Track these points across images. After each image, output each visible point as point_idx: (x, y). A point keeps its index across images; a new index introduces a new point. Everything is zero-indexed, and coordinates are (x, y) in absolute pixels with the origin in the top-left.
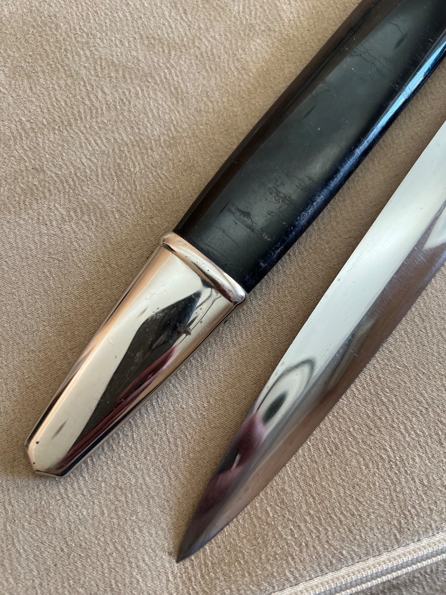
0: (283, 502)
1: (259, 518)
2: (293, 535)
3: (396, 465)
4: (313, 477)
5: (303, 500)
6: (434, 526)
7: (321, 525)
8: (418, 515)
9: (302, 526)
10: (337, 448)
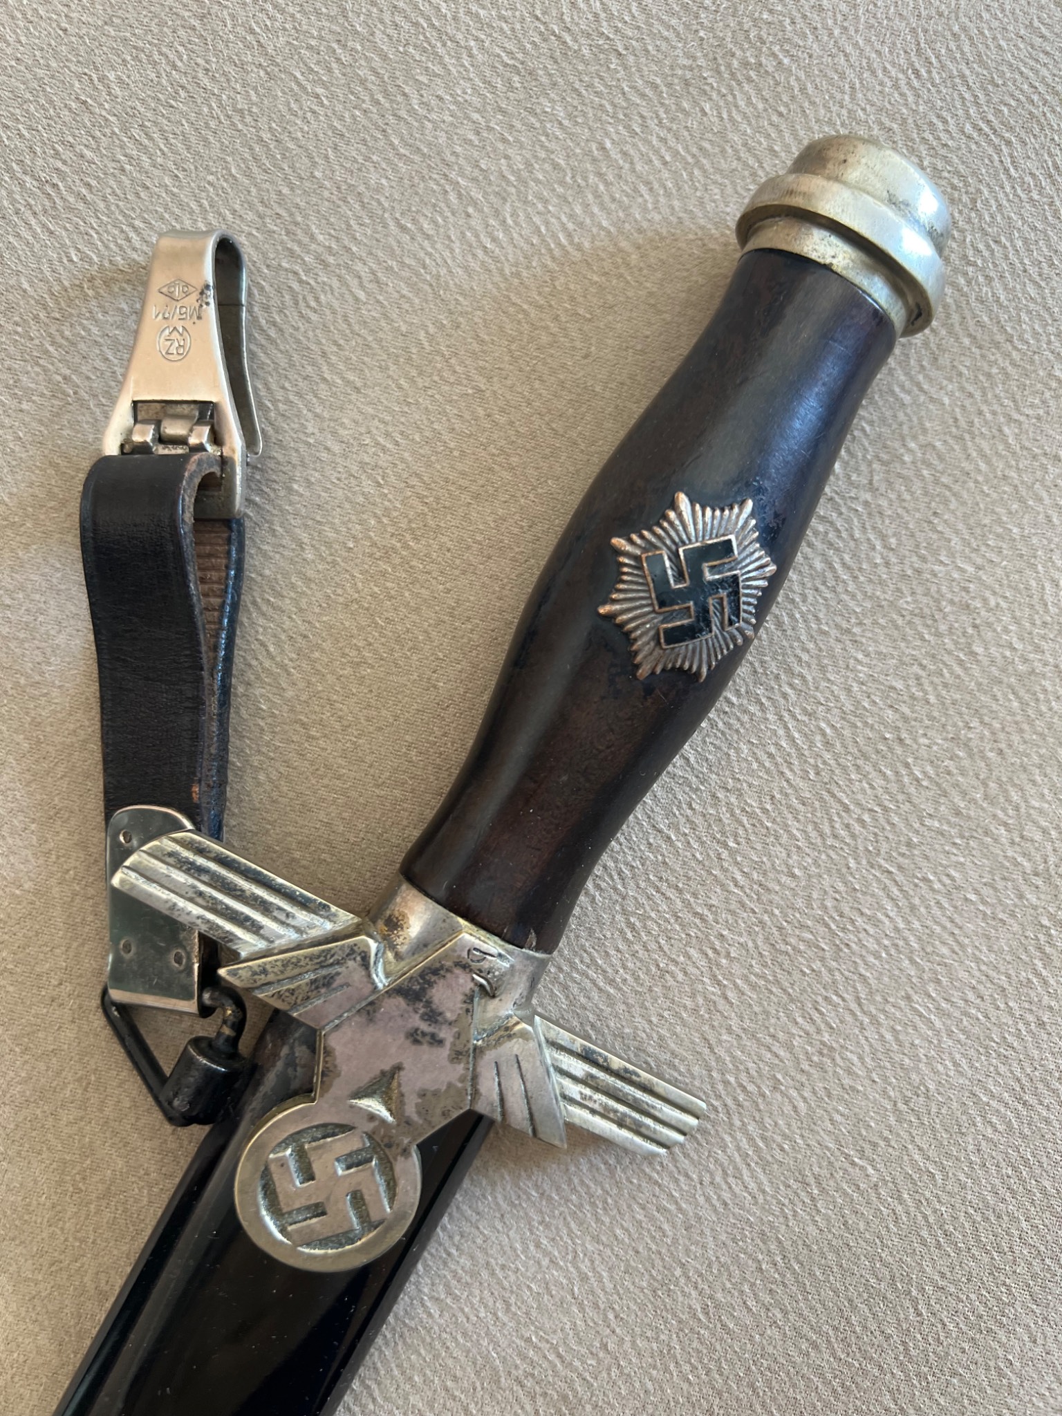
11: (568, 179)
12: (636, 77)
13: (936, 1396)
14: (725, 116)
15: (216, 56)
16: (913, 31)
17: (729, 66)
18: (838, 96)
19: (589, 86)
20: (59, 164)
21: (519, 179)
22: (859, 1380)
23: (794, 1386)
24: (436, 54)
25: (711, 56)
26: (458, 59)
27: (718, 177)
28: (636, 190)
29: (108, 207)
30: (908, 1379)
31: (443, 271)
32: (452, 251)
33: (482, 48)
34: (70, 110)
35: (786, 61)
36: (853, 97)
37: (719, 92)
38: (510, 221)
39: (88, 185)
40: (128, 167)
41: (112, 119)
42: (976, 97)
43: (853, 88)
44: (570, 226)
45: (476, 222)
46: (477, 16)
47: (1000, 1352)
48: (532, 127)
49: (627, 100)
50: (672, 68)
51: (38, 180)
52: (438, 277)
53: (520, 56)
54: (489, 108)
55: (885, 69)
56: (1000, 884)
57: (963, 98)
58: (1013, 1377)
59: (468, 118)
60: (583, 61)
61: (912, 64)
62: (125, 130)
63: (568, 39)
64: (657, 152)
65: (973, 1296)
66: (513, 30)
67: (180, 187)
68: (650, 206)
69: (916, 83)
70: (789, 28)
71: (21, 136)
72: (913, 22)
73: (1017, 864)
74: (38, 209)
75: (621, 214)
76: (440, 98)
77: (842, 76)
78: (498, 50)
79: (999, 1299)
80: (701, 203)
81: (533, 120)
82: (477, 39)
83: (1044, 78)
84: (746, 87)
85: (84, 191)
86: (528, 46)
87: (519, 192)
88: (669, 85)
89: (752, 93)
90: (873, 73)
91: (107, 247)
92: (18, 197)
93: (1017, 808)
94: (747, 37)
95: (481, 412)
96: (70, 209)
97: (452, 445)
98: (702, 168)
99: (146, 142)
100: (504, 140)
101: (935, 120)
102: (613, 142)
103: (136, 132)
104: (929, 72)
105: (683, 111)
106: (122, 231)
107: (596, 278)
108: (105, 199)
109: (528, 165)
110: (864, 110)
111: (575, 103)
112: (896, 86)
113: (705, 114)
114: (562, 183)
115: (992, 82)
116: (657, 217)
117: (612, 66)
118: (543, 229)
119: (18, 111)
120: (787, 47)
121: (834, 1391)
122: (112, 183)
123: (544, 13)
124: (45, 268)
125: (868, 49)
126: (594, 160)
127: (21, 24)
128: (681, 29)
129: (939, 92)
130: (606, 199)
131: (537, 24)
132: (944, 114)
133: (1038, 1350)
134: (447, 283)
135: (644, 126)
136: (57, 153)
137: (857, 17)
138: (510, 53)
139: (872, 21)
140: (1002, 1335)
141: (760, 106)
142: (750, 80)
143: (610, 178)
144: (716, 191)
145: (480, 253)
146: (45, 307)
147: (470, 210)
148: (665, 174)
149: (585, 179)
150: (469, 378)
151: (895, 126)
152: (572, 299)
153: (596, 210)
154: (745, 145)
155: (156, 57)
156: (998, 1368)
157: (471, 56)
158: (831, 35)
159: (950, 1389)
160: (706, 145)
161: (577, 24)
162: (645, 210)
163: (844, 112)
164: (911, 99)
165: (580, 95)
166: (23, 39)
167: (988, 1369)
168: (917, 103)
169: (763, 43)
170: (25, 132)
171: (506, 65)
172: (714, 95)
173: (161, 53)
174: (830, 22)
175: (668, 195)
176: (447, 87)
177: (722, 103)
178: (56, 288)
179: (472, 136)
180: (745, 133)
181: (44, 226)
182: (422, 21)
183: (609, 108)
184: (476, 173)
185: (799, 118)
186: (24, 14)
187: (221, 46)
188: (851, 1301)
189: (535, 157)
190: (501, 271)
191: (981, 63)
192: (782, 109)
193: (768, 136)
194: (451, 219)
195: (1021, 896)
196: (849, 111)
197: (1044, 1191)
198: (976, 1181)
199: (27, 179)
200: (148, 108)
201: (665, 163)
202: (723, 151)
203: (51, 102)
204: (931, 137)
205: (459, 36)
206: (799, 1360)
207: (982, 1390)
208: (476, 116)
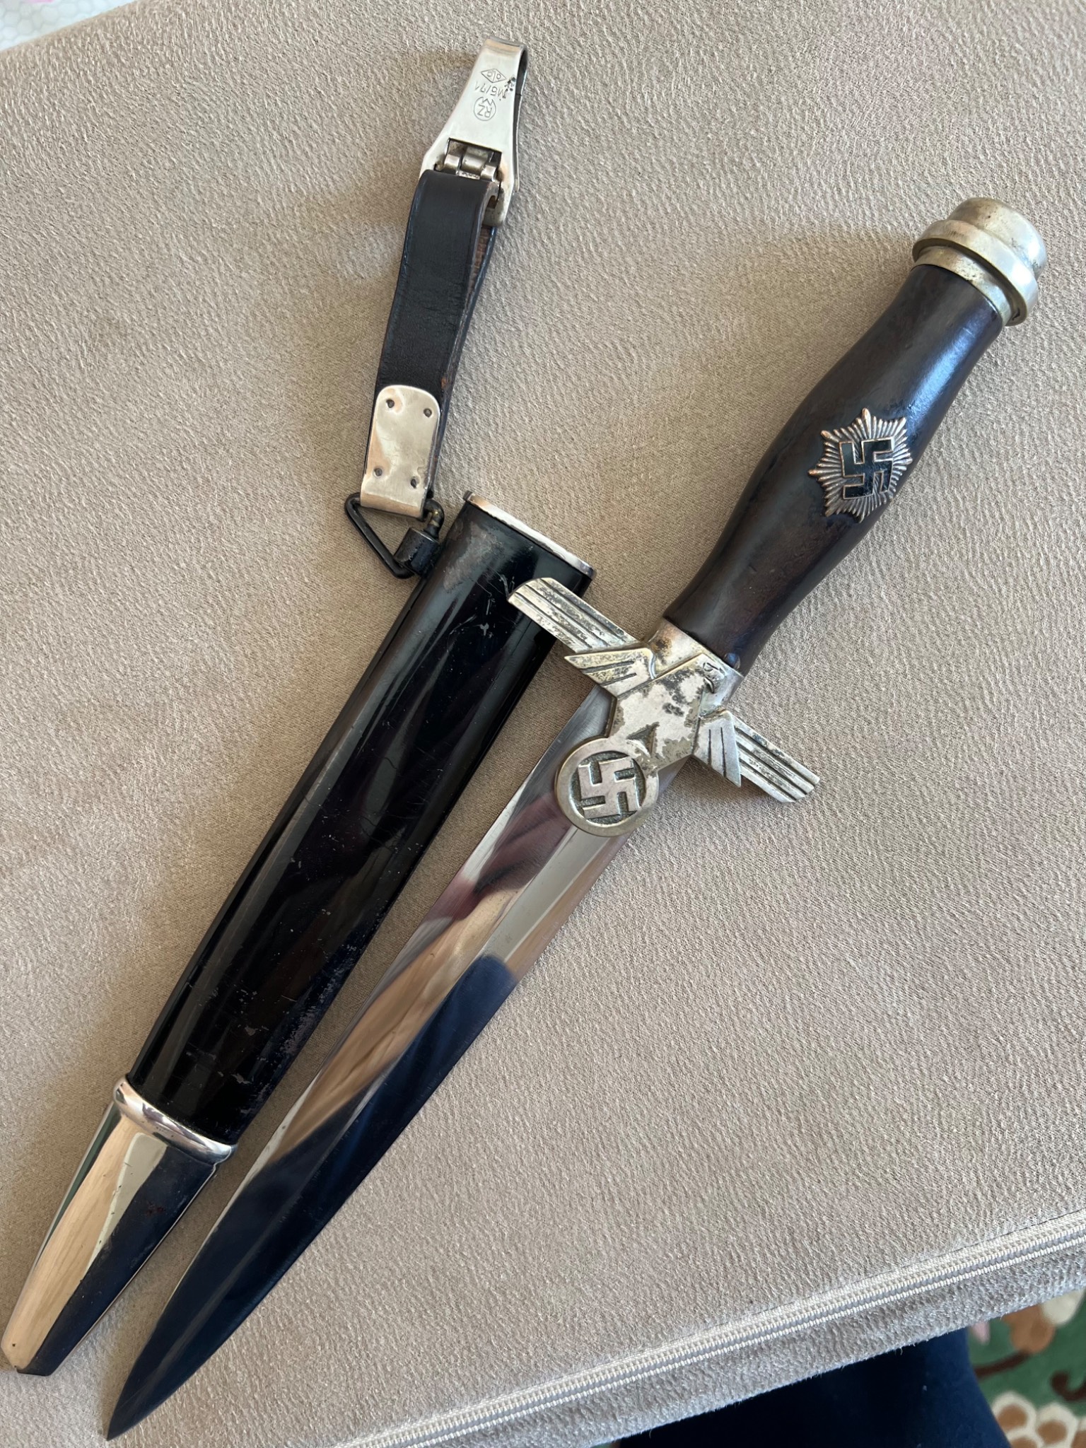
0: (225, 1382)
1: (199, 1399)
2: (234, 1421)
3: (357, 1347)
4: (261, 1355)
5: (249, 1384)
6: (394, 1417)
7: (265, 1411)
8: (376, 1405)
9: (245, 1411)
10: (291, 1322)
11: (604, 210)
12: (662, 154)
13: (643, 993)
14: (711, 191)
15: (406, 81)
16: (845, 162)
17: (721, 160)
18: (786, 195)
19: (631, 154)
20: (296, 129)
21: (574, 203)
22: (600, 971)
23: (561, 965)
24: (542, 112)
25: (712, 151)
26: (554, 118)
27: (697, 229)
28: (644, 226)
29: (320, 163)
30: (628, 979)
31: (514, 251)
32: (522, 239)
33: (570, 115)
34: (310, 95)
35: (758, 165)
36: (795, 198)
37: (711, 175)
38: (562, 229)
39: (311, 146)
40: (337, 140)
41: (334, 107)
42: (873, 215)
43: (796, 191)
44: (598, 240)
45: (541, 225)
46: (573, 92)
47: (687, 978)
48: (589, 172)
49: (652, 168)
50: (685, 154)
51: (281, 135)
52: (510, 253)
53: (593, 125)
54: (565, 154)
55: (820, 184)
56: (755, 706)
57: (865, 214)
58: (691, 994)
59: (551, 157)
60: (631, 137)
61: (838, 185)
62: (341, 116)
63: (625, 119)
64: (663, 205)
65: (679, 940)
66: (592, 107)
67: (366, 161)
68: (651, 238)
69: (837, 197)
70: (765, 144)
71: (276, 104)
72: (846, 155)
73: (770, 697)
74: (278, 154)
75: (632, 240)
76: (538, 141)
77: (792, 182)
78: (580, 118)
79: (693, 946)
80: (683, 244)
81: (591, 168)
82: (569, 108)
83: (920, 211)
84: (729, 176)
85: (307, 149)
86: (600, 120)
87: (572, 211)
88: (681, 164)
89: (732, 180)
90: (812, 185)
91: (313, 187)
92: (267, 143)
93: (779, 664)
94: (738, 144)
95: (516, 344)
96: (297, 159)
97: (494, 360)
98: (688, 221)
99: (351, 127)
100: (570, 177)
101: (843, 225)
102: (637, 193)
103: (347, 119)
104: (848, 192)
105: (686, 182)
106: (325, 180)
107: (606, 276)
108: (319, 157)
109: (581, 195)
110: (800, 207)
111: (620, 162)
112: (824, 197)
113: (699, 187)
114: (599, 211)
115: (886, 207)
116: (653, 246)
117: (648, 144)
118: (581, 238)
119: (277, 88)
120: (761, 156)
121: (584, 974)
122: (325, 148)
123: (614, 100)
124: (274, 192)
125: (812, 168)
126: (623, 201)
127: (290, 30)
128: (697, 129)
129: (850, 206)
130: (625, 227)
131: (608, 106)
132: (850, 221)
133: (709, 982)
134: (514, 259)
135: (659, 187)
136: (296, 121)
137: (811, 146)
138: (587, 121)
139: (820, 150)
140: (690, 967)
141: (735, 190)
142: (732, 172)
143: (630, 215)
144: (695, 238)
145: (539, 245)
146: (269, 216)
147: (539, 216)
148: (665, 220)
149: (615, 212)
150: (514, 321)
151: (816, 222)
152: (588, 286)
153: (616, 233)
154: (719, 212)
155: (369, 74)
156: (683, 986)
157: (562, 118)
158: (791, 153)
159: (652, 991)
160: (695, 207)
161: (633, 112)
162: (646, 239)
163: (787, 206)
164: (831, 207)
165: (624, 158)
166: (290, 41)
167: (677, 984)
168: (834, 211)
169: (747, 149)
170: (279, 103)
171: (583, 129)
172: (708, 177)
173: (372, 72)
174: (793, 145)
175: (664, 233)
176: (543, 134)
177: (711, 183)
178: (278, 206)
179: (551, 170)
180: (721, 205)
181: (278, 165)
182: (537, 89)
183: (640, 170)
184: (549, 193)
185: (757, 203)
186: (293, 24)
187: (410, 76)
188: (606, 924)
189: (587, 191)
190: (549, 260)
191: (883, 193)
192: (748, 195)
193: (735, 210)
194: (527, 219)
195: (768, 717)
196: (790, 206)
197: (735, 890)
198: (697, 874)
199: (275, 133)
200: (357, 105)
201: (667, 213)
202: (705, 214)
203: (299, 87)
204: (837, 235)
205: (558, 104)
206: (568, 951)
207: (671, 997)
208: (556, 157)
